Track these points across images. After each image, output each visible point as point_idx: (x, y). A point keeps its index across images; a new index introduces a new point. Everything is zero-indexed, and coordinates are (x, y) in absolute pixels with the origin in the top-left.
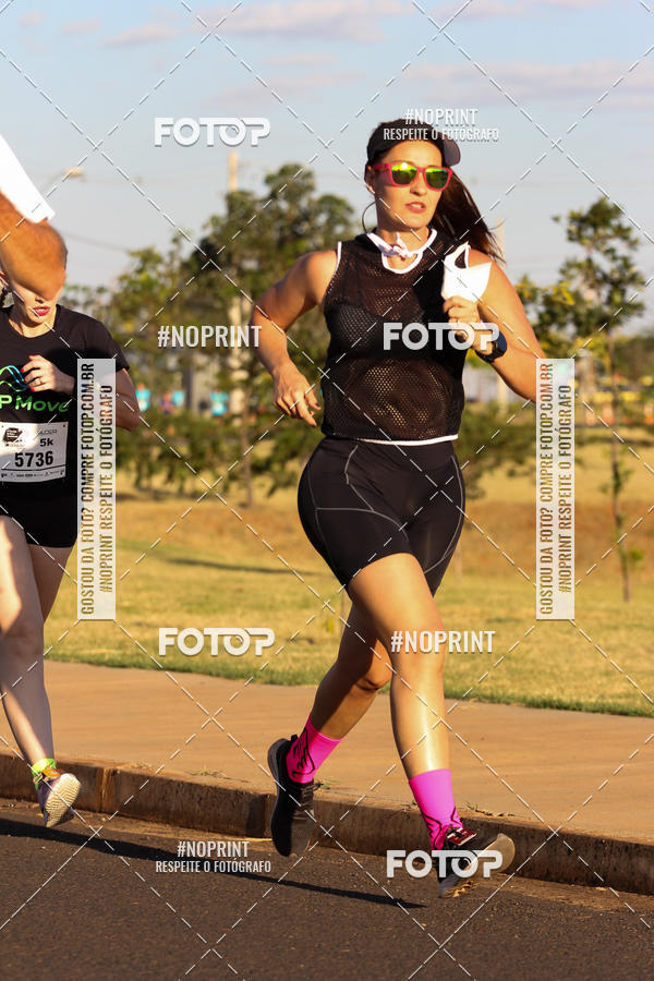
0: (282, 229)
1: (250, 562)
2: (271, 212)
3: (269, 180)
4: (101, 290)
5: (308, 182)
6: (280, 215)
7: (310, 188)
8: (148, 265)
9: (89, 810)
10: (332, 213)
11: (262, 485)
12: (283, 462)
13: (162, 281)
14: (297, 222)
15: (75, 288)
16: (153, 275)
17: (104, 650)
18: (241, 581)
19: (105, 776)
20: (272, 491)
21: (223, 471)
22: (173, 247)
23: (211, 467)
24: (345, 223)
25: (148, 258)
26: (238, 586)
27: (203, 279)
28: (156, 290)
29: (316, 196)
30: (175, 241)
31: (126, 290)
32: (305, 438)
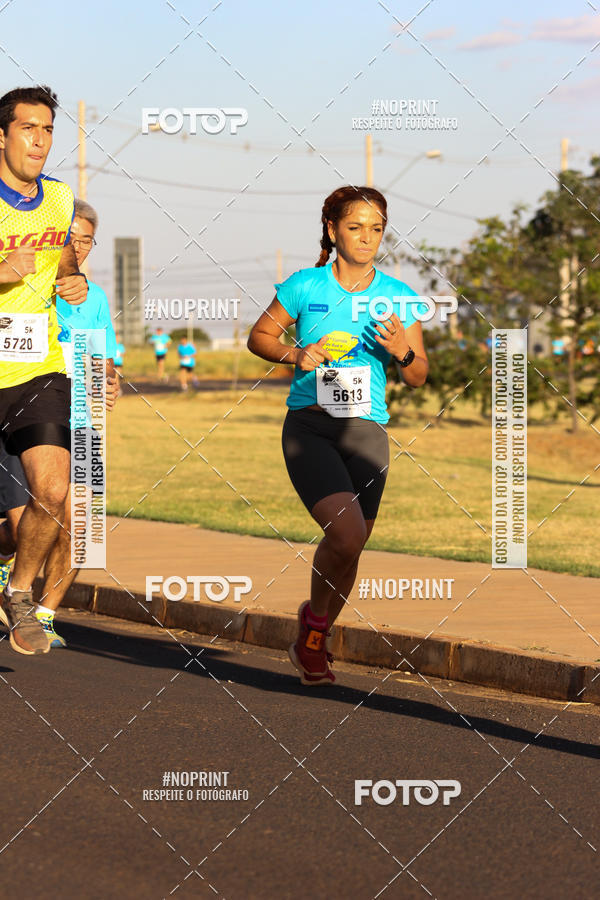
2: (596, 188)
3: (594, 162)
4: (454, 252)
8: (495, 231)
9: (439, 677)
11: (586, 415)
13: (505, 244)
15: (432, 250)
16: (499, 241)
18: (568, 493)
19: (452, 650)
20: (594, 419)
21: (553, 404)
22: (514, 217)
23: (543, 399)
25: (493, 225)
26: (565, 496)
27: (539, 244)
28: (500, 253)
30: (516, 212)
31: (475, 252)
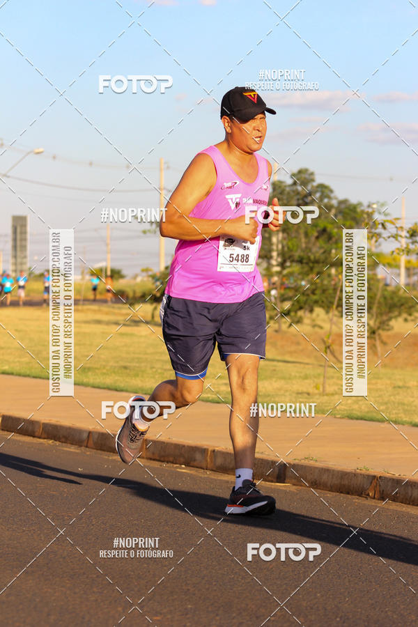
0: (298, 200)
1: (279, 358)
2: (293, 191)
3: (293, 175)
5: (312, 177)
6: (298, 193)
7: (313, 180)
9: (202, 468)
10: (322, 193)
11: (285, 323)
12: (296, 312)
14: (306, 196)
17: (209, 395)
18: (275, 366)
19: (209, 453)
20: (290, 325)
24: (329, 197)
26: (274, 368)
29: (315, 184)
32: (307, 300)
